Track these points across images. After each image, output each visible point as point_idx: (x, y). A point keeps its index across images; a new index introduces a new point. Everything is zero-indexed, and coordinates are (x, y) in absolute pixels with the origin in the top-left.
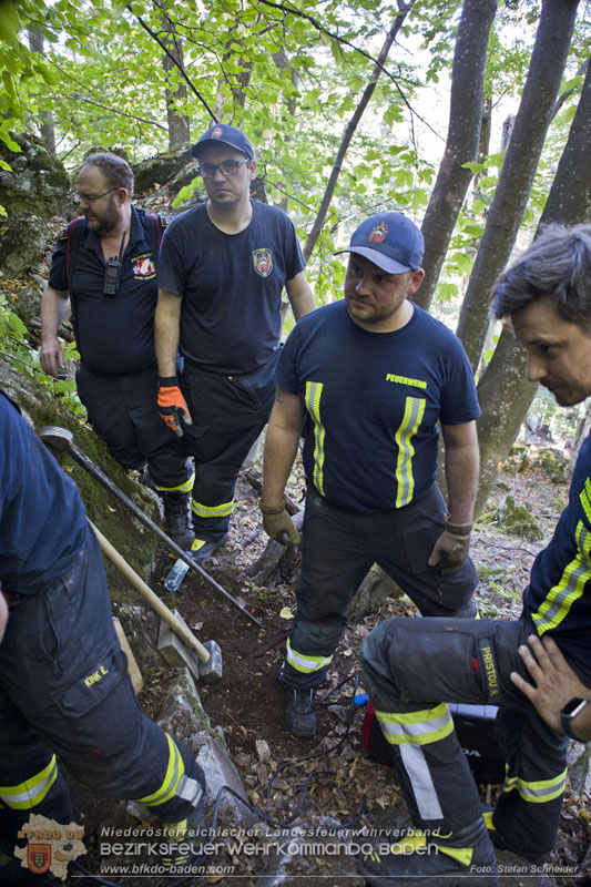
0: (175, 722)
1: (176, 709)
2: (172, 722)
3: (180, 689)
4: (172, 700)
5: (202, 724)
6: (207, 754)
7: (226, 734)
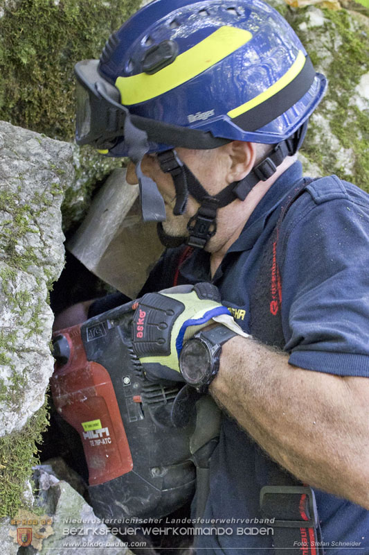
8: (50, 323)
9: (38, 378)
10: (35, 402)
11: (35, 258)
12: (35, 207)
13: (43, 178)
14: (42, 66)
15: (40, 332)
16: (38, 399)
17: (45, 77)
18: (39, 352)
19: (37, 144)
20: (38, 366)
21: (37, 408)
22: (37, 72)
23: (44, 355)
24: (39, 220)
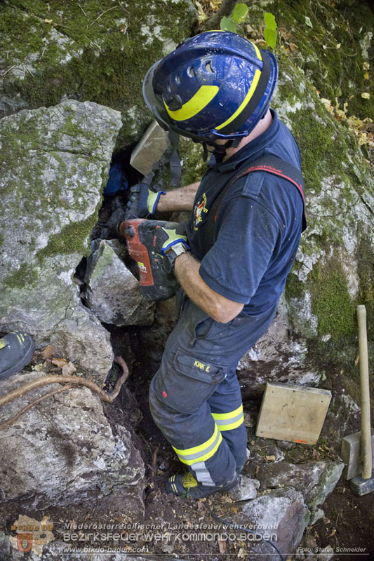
0: (298, 474)
1: (307, 470)
2: (296, 472)
3: (323, 466)
4: (312, 466)
5: (314, 496)
6: (283, 503)
7: (321, 521)
8: (100, 183)
9: (93, 203)
10: (90, 211)
11: (99, 159)
12: (101, 138)
13: (106, 127)
14: (117, 76)
15: (96, 186)
16: (93, 210)
17: (119, 80)
18: (95, 194)
19: (106, 112)
20: (93, 199)
21: (91, 214)
22: (115, 78)
23: (96, 195)
24: (102, 143)
